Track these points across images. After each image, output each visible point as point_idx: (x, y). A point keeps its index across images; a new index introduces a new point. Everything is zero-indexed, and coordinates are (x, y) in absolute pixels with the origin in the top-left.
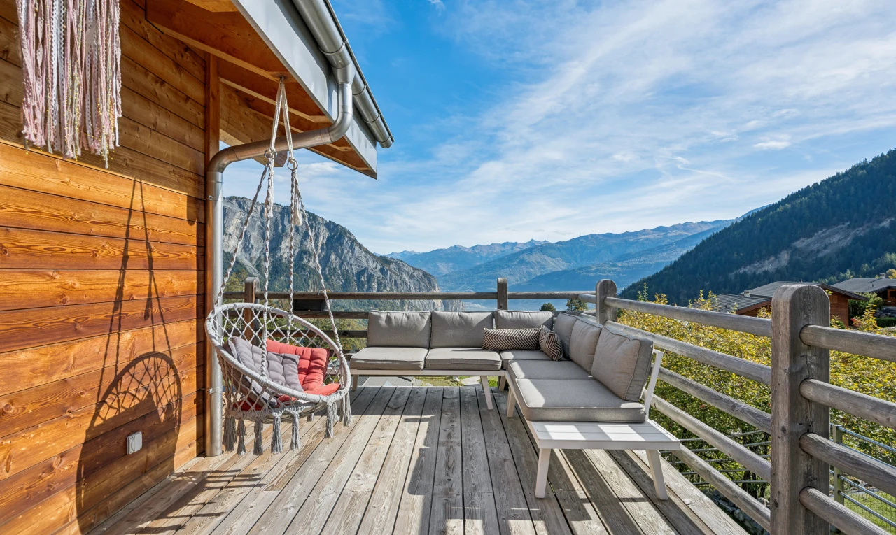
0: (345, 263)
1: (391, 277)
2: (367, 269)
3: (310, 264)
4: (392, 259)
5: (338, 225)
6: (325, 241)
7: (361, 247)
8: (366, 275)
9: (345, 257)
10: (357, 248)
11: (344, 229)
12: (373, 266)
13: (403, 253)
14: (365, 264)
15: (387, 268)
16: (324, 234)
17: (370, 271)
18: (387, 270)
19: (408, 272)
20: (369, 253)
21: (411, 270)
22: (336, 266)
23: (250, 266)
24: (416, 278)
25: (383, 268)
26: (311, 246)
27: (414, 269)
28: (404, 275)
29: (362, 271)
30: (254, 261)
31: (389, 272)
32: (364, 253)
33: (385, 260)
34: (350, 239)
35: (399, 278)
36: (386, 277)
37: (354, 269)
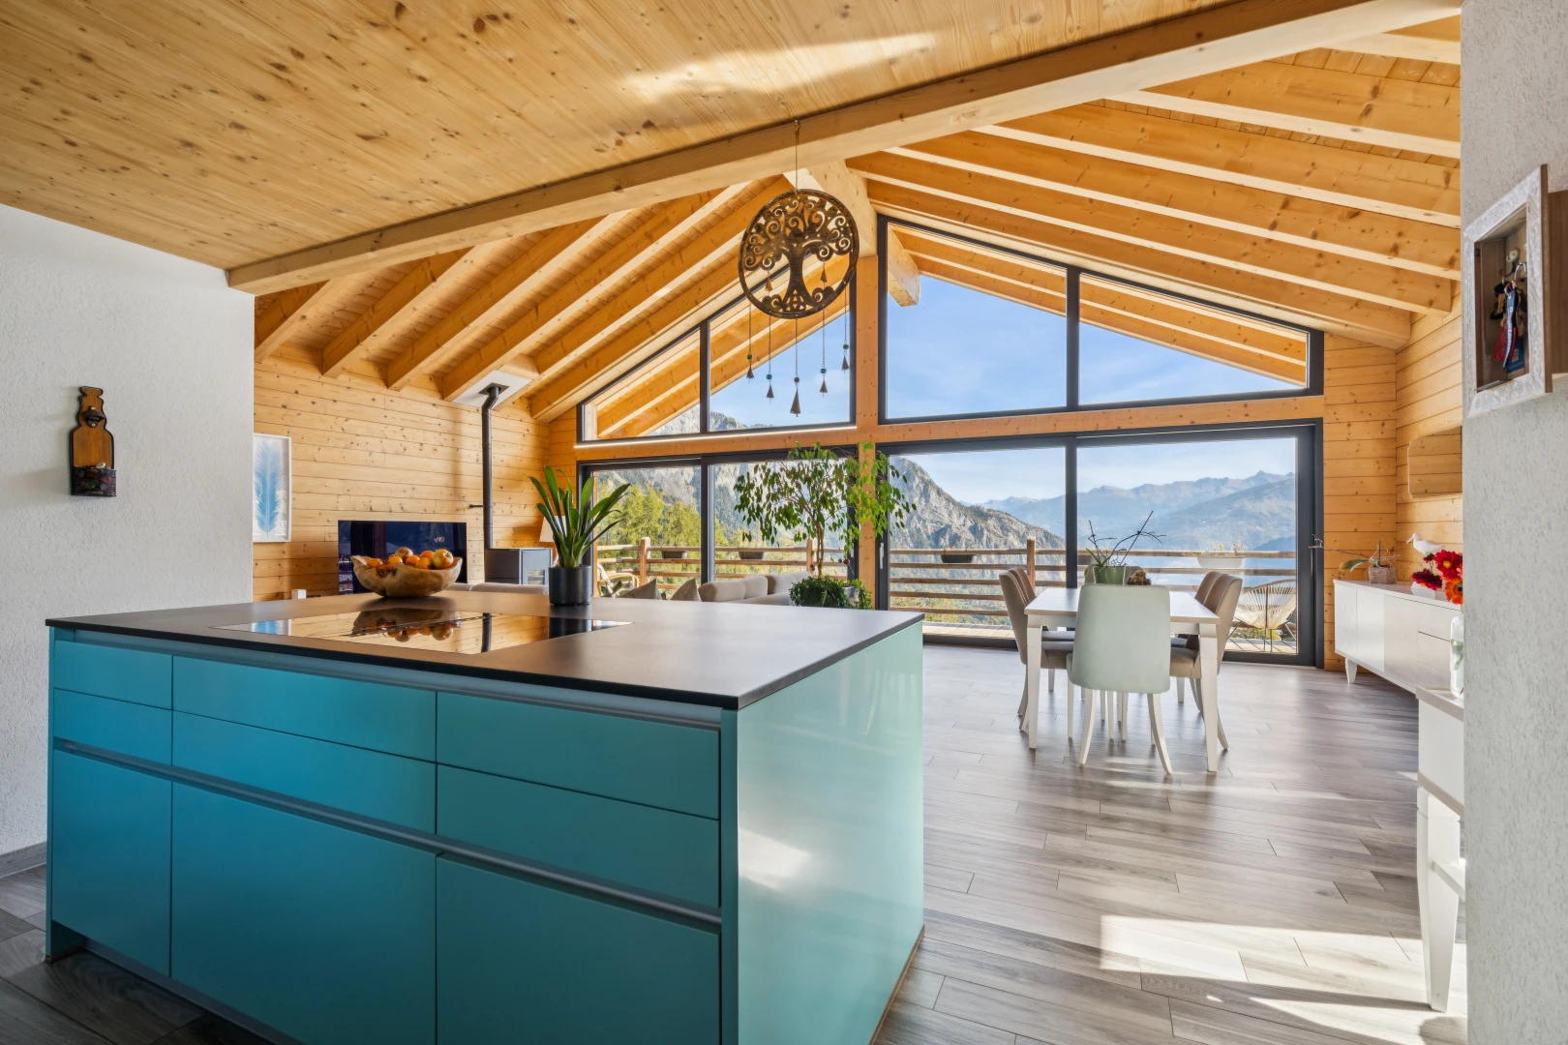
0: (915, 518)
1: (989, 540)
2: (950, 527)
4: (990, 510)
7: (939, 492)
8: (947, 537)
10: (933, 494)
12: (959, 524)
13: (1008, 502)
14: (946, 520)
15: (983, 525)
17: (955, 530)
18: (982, 529)
19: (1017, 533)
20: (954, 503)
21: (1021, 529)
22: (901, 523)
25: (976, 524)
27: (1029, 528)
28: (1012, 538)
29: (942, 529)
31: (985, 532)
32: (944, 502)
33: (978, 513)
34: (923, 480)
35: (1003, 542)
36: (980, 540)
37: (929, 528)
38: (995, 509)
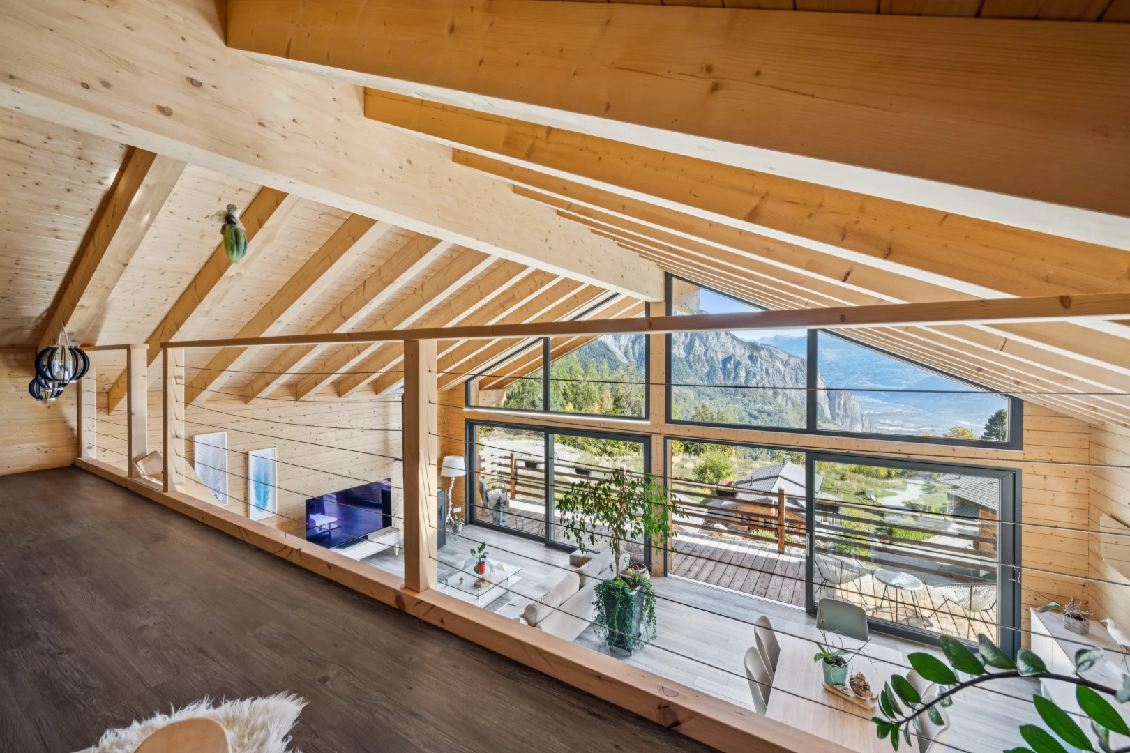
0: (710, 350)
1: (761, 365)
2: (734, 356)
4: (762, 344)
8: (732, 362)
9: (710, 344)
10: (723, 334)
12: (741, 353)
13: (776, 338)
14: (731, 351)
15: (757, 355)
17: (737, 358)
18: (757, 358)
20: (737, 339)
21: (785, 357)
22: (700, 353)
24: (792, 366)
25: (752, 354)
27: (790, 356)
28: (778, 363)
29: (728, 358)
30: (623, 349)
31: (759, 360)
32: (730, 339)
33: (754, 347)
35: (771, 366)
36: (755, 365)
37: (719, 356)
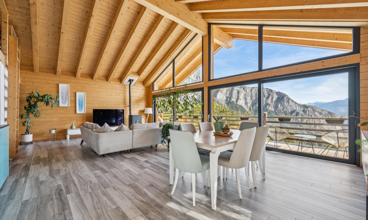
0: (285, 108)
1: (309, 114)
2: (296, 110)
3: (269, 109)
4: (309, 106)
5: (282, 93)
6: (276, 99)
7: (292, 101)
8: (295, 113)
9: (285, 105)
10: (291, 102)
11: (284, 94)
12: (299, 109)
13: (315, 103)
14: (295, 108)
15: (307, 110)
16: (275, 97)
17: (297, 111)
18: (306, 111)
19: (318, 112)
20: (297, 104)
21: (320, 111)
22: (281, 109)
23: (247, 110)
24: (323, 114)
25: (304, 109)
26: (269, 101)
27: (322, 110)
28: (316, 113)
29: (293, 111)
30: (249, 108)
31: (307, 112)
32: (294, 104)
33: (305, 106)
34: (287, 98)
35: (313, 114)
36: (306, 114)
37: (289, 110)
38: (311, 105)
